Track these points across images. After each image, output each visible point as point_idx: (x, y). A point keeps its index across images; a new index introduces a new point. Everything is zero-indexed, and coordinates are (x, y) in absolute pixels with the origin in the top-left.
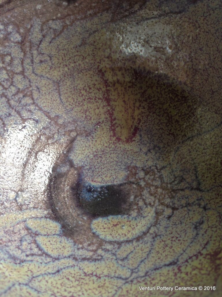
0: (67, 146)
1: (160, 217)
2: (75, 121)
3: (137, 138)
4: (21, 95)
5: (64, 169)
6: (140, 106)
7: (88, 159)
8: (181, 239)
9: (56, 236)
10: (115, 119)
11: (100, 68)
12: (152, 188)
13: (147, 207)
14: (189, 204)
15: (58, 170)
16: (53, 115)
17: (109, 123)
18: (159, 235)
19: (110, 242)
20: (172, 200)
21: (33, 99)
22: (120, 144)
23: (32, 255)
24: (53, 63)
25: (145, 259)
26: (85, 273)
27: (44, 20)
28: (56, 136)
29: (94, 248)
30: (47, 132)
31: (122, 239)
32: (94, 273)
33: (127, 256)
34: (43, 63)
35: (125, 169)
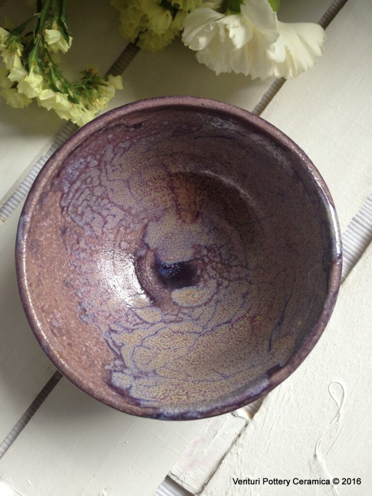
0: (142, 232)
1: (220, 287)
2: (145, 210)
3: (200, 220)
4: (100, 200)
5: (142, 253)
6: (201, 193)
7: (161, 241)
8: (234, 305)
9: (148, 308)
10: (180, 205)
11: (163, 163)
12: (214, 264)
13: (210, 279)
14: (240, 278)
15: (138, 254)
16: (126, 208)
17: (175, 208)
18: (220, 301)
19: (186, 308)
20: (229, 274)
21: (109, 199)
22: (185, 226)
23: (137, 324)
24: (123, 168)
25: (211, 319)
26: (173, 331)
27: (115, 144)
28: (132, 226)
29: (176, 313)
30: (124, 223)
31: (194, 305)
32: (179, 331)
33: (199, 317)
34: (115, 171)
35: (192, 247)
